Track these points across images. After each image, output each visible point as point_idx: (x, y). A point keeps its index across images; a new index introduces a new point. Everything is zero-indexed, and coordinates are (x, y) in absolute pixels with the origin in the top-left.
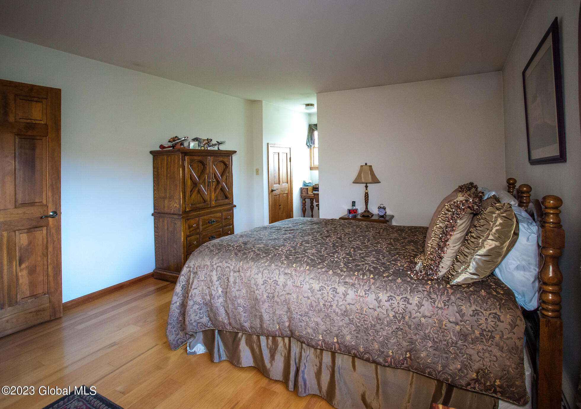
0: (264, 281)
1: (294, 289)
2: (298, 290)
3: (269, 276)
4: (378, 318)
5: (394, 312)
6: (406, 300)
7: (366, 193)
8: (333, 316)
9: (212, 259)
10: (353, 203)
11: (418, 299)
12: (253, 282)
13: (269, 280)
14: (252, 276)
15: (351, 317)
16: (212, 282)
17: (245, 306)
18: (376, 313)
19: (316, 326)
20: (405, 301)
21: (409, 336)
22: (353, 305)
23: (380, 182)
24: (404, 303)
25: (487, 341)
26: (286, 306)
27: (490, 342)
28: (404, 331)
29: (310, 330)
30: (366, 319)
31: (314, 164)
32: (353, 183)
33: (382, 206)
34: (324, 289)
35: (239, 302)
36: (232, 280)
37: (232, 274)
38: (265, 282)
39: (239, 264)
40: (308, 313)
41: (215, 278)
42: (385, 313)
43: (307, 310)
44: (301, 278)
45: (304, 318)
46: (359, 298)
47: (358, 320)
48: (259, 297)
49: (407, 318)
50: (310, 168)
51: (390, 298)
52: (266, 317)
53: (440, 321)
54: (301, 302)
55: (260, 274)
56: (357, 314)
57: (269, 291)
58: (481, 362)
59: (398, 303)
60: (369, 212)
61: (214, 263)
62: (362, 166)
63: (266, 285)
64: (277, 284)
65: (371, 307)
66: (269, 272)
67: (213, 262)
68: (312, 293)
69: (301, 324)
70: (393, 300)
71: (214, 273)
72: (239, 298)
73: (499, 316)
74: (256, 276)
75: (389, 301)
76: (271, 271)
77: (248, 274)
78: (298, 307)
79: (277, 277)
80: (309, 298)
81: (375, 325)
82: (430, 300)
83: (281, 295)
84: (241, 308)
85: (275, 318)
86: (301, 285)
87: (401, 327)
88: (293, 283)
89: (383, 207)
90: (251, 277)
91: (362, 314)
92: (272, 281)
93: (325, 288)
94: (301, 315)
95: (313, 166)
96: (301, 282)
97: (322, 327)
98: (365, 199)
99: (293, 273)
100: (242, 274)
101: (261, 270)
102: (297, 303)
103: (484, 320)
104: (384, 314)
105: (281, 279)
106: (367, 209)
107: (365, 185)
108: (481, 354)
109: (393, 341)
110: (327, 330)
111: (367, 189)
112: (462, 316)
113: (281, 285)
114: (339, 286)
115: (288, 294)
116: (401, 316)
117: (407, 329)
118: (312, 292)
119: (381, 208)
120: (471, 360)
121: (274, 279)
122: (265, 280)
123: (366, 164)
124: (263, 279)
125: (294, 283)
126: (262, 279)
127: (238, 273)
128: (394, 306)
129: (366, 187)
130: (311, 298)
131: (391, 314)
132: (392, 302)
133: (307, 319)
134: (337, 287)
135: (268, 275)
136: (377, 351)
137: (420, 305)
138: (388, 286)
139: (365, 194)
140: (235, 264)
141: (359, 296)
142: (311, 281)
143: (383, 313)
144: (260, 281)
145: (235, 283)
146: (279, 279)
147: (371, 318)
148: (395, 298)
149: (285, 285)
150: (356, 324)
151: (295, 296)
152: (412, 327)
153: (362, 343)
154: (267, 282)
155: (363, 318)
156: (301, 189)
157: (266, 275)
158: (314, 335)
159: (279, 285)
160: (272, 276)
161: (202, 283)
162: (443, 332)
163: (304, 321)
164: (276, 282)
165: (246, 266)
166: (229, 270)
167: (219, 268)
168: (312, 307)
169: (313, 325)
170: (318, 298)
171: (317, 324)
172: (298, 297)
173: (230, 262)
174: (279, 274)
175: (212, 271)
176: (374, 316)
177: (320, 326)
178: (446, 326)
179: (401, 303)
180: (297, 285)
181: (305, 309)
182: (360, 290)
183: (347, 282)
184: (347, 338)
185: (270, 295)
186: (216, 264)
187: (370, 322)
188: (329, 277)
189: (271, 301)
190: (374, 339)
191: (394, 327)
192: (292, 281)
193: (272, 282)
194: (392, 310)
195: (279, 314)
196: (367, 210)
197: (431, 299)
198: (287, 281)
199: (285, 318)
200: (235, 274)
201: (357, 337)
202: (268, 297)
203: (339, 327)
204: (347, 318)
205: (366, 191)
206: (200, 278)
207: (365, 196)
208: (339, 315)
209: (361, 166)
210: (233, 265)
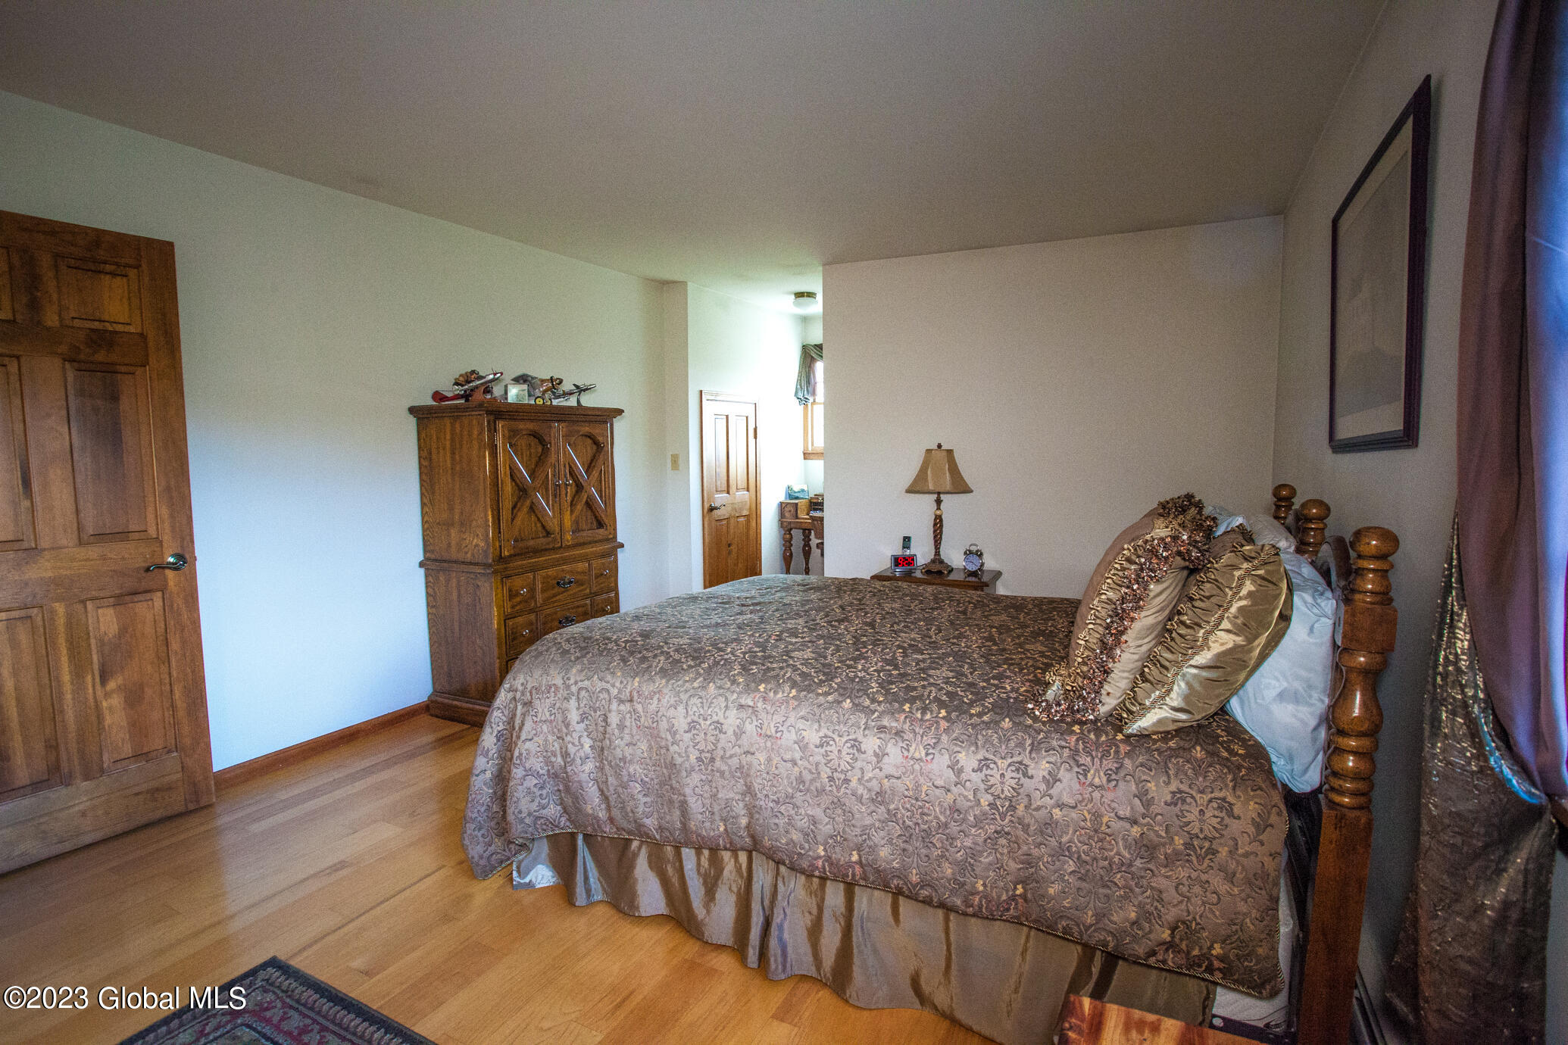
0: (689, 724)
1: (761, 741)
2: (769, 744)
3: (702, 712)
4: (955, 809)
5: (992, 795)
6: (1022, 768)
7: (936, 516)
8: (850, 802)
9: (567, 671)
10: (904, 540)
11: (1047, 765)
12: (664, 725)
13: (701, 721)
14: (663, 710)
15: (892, 807)
16: (567, 726)
17: (647, 780)
18: (950, 798)
19: (812, 827)
20: (1018, 770)
21: (1025, 848)
22: (898, 778)
23: (972, 491)
24: (1014, 775)
25: (1201, 859)
26: (741, 781)
27: (1207, 862)
28: (1014, 839)
29: (796, 836)
30: (926, 810)
31: (812, 445)
32: (908, 491)
33: (974, 549)
34: (831, 743)
35: (631, 770)
36: (614, 719)
37: (614, 706)
38: (692, 726)
39: (630, 683)
40: (792, 797)
41: (574, 716)
42: (971, 798)
43: (790, 791)
44: (778, 718)
45: (783, 807)
46: (912, 762)
47: (909, 814)
48: (678, 760)
49: (1021, 808)
50: (804, 454)
51: (984, 764)
52: (695, 805)
53: (1097, 816)
54: (776, 772)
55: (681, 709)
56: (906, 799)
57: (701, 746)
58: (1183, 907)
59: (1002, 775)
60: (942, 562)
61: (572, 681)
62: (929, 451)
63: (695, 732)
64: (721, 732)
65: (940, 783)
66: (702, 703)
67: (568, 679)
68: (803, 752)
69: (777, 821)
70: (992, 769)
71: (573, 703)
72: (631, 762)
73: (1229, 805)
74: (671, 712)
75: (980, 770)
76: (707, 700)
77: (653, 707)
78: (770, 783)
79: (721, 714)
80: (795, 764)
81: (946, 825)
82: (1076, 769)
83: (731, 756)
84: (637, 785)
85: (716, 809)
86: (777, 732)
87: (1006, 830)
88: (759, 729)
89: (977, 551)
90: (660, 714)
91: (917, 799)
92: (708, 723)
93: (834, 740)
94: (777, 802)
95: (810, 448)
96: (778, 727)
97: (826, 829)
98: (935, 531)
99: (760, 705)
100: (639, 708)
101: (684, 697)
102: (768, 773)
103: (1197, 813)
104: (969, 800)
105: (732, 720)
106: (939, 555)
107: (935, 496)
108: (1184, 889)
109: (986, 859)
110: (836, 836)
111: (939, 508)
112: (1147, 804)
113: (730, 732)
114: (865, 736)
115: (747, 753)
116: (1007, 804)
117: (1020, 833)
118: (805, 749)
119: (971, 552)
120: (1160, 900)
121: (715, 718)
122: (693, 722)
123: (939, 446)
124: (689, 720)
125: (761, 728)
126: (685, 718)
127: (628, 705)
128: (992, 781)
129: (939, 502)
130: (800, 763)
131: (985, 799)
132: (989, 772)
133: (791, 809)
134: (860, 738)
135: (701, 709)
136: (949, 881)
137: (1052, 780)
138: (980, 737)
139: (935, 520)
140: (621, 682)
141: (913, 758)
142: (801, 724)
143: (965, 797)
144: (681, 724)
145: (621, 727)
146: (726, 718)
147: (937, 809)
148: (995, 763)
149: (739, 733)
150: (904, 822)
151: (762, 757)
152: (1032, 828)
153: (915, 865)
154: (698, 726)
155: (921, 807)
156: (782, 507)
157: (695, 709)
158: (806, 846)
159: (725, 733)
160: (709, 712)
161: (545, 727)
162: (1101, 840)
163: (783, 814)
164: (719, 726)
165: (647, 689)
166: (606, 696)
167: (583, 693)
168: (804, 782)
169: (803, 823)
170: (817, 764)
171: (814, 821)
172: (769, 760)
173: (609, 677)
174: (727, 707)
175: (567, 699)
176: (945, 805)
177: (821, 827)
178: (1109, 827)
179: (1009, 775)
180: (769, 733)
181: (785, 787)
182: (914, 746)
183: (885, 727)
184: (882, 854)
185: (703, 755)
186: (576, 683)
187: (936, 818)
188: (844, 715)
189: (707, 770)
190: (943, 856)
191: (991, 829)
192: (755, 723)
193: (710, 725)
194: (986, 790)
195: (727, 799)
196: (937, 559)
197: (1079, 766)
198: (744, 723)
199: (740, 809)
200: (622, 707)
201: (904, 850)
202: (699, 759)
203: (865, 828)
204: (882, 807)
205: (938, 512)
206: (539, 715)
207: (935, 525)
208: (863, 801)
209: (927, 450)
210: (618, 684)
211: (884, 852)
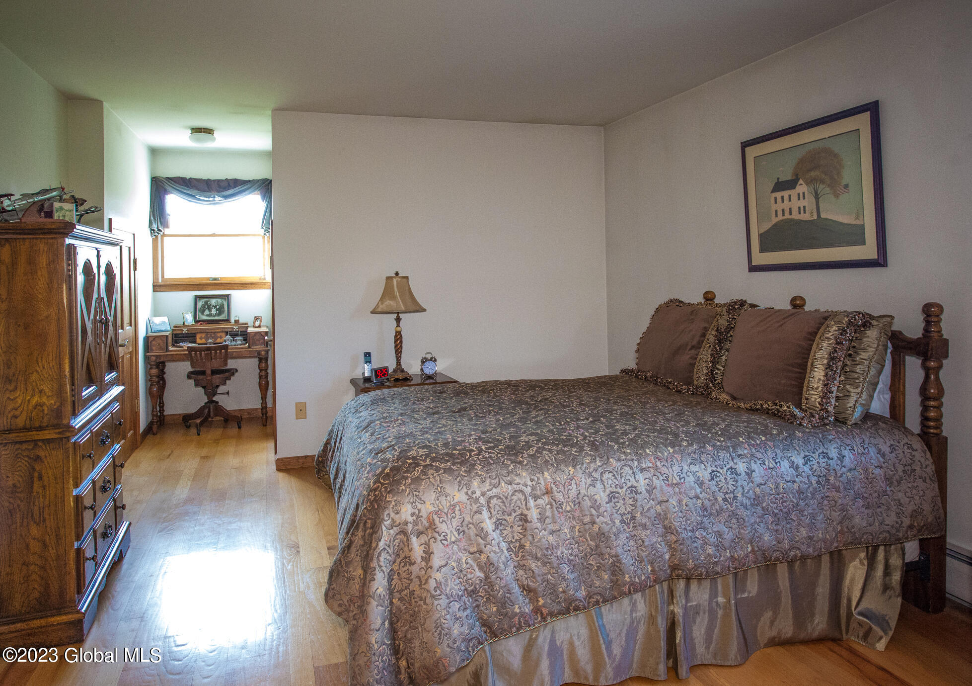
0: (609, 495)
1: (670, 489)
2: (677, 490)
3: (617, 483)
4: (800, 492)
5: (723, 493)
6: (825, 455)
7: (396, 332)
8: (742, 512)
9: (468, 485)
11: (835, 450)
12: (587, 503)
13: (619, 490)
14: (583, 492)
15: (764, 505)
16: (484, 538)
17: (572, 558)
18: (796, 485)
19: (719, 539)
20: (824, 457)
21: (840, 501)
22: (764, 484)
23: (424, 310)
24: (823, 461)
25: (909, 476)
26: (660, 526)
27: (912, 476)
28: (831, 499)
29: (710, 550)
30: (785, 499)
31: (163, 276)
32: (372, 312)
33: (429, 356)
34: (718, 475)
35: (559, 553)
36: (533, 514)
37: (532, 503)
38: (612, 497)
39: (541, 478)
40: (702, 523)
41: (489, 525)
42: (807, 482)
43: (699, 519)
44: (676, 469)
45: (697, 533)
46: (770, 471)
47: (775, 505)
48: (606, 528)
49: (832, 478)
50: (154, 286)
51: (807, 459)
52: (627, 560)
53: (866, 470)
54: (687, 508)
55: (599, 485)
56: (772, 496)
57: (622, 511)
58: (912, 503)
59: (818, 463)
60: (403, 371)
61: (478, 493)
62: (389, 279)
63: (616, 500)
64: (637, 493)
65: (788, 479)
66: (614, 476)
67: (474, 492)
68: (701, 488)
69: (695, 545)
70: (812, 461)
71: (485, 514)
72: (558, 547)
73: (911, 445)
74: (592, 491)
75: (806, 463)
76: (617, 472)
77: (573, 493)
78: (684, 519)
79: (632, 479)
80: (697, 497)
81: (797, 504)
82: (848, 448)
83: (649, 509)
84: (566, 566)
85: (644, 554)
86: (680, 479)
87: (826, 495)
88: (666, 482)
89: (432, 358)
90: (581, 496)
91: (778, 494)
92: (624, 490)
93: (719, 472)
94: (692, 531)
95: (160, 281)
96: (680, 475)
97: (728, 536)
98: (396, 346)
99: (658, 463)
100: (560, 497)
101: (596, 475)
102: (681, 512)
103: (902, 453)
104: (806, 484)
105: (642, 482)
106: (400, 365)
107: (395, 316)
108: (909, 494)
109: (820, 517)
110: (735, 539)
111: (398, 326)
112: (883, 456)
113: (644, 491)
114: (736, 464)
115: (660, 503)
116: (824, 479)
117: (834, 493)
118: (701, 484)
119: (426, 359)
120: (901, 504)
121: (629, 484)
122: (612, 493)
123: (397, 274)
124: (608, 492)
125: (668, 480)
126: (604, 491)
127: (546, 498)
128: (815, 468)
129: (398, 320)
130: (701, 496)
131: (814, 480)
132: (811, 463)
133: (702, 532)
134: (734, 466)
135: (615, 481)
136: (805, 538)
137: (842, 458)
138: (794, 445)
139: (396, 336)
140: (532, 480)
141: (770, 468)
142: (693, 468)
143: (804, 482)
144: (602, 496)
145: (542, 519)
146: (637, 481)
147: (791, 496)
148: (812, 457)
149: (651, 489)
151: (673, 502)
152: (841, 488)
153: (786, 537)
154: (617, 495)
155: (781, 498)
157: (610, 482)
158: (718, 554)
160: (623, 481)
161: (455, 547)
162: (871, 483)
163: (698, 538)
164: (633, 489)
165: (561, 478)
166: (520, 495)
167: (494, 501)
168: (706, 509)
169: (712, 539)
170: (714, 492)
171: (719, 534)
172: (680, 502)
173: (517, 480)
174: (634, 473)
175: (479, 512)
176: (795, 491)
177: (725, 537)
178: (873, 474)
179: (821, 461)
180: (675, 482)
181: (695, 517)
182: (767, 461)
183: (741, 455)
184: (766, 538)
186: (483, 494)
187: (792, 501)
188: (714, 454)
189: (629, 528)
190: (799, 525)
191: (819, 497)
192: (661, 478)
193: (626, 490)
194: (813, 474)
195: (652, 545)
196: (399, 368)
197: (848, 445)
198: (652, 481)
199: (663, 548)
200: (540, 501)
201: (777, 531)
202: (622, 521)
203: (752, 525)
204: (759, 508)
205: (399, 329)
206: (448, 538)
207: (396, 341)
208: (749, 507)
209: (387, 278)
210: (529, 483)
211: (767, 537)
